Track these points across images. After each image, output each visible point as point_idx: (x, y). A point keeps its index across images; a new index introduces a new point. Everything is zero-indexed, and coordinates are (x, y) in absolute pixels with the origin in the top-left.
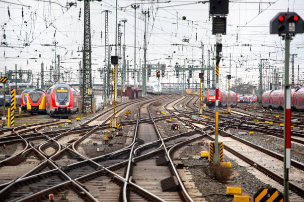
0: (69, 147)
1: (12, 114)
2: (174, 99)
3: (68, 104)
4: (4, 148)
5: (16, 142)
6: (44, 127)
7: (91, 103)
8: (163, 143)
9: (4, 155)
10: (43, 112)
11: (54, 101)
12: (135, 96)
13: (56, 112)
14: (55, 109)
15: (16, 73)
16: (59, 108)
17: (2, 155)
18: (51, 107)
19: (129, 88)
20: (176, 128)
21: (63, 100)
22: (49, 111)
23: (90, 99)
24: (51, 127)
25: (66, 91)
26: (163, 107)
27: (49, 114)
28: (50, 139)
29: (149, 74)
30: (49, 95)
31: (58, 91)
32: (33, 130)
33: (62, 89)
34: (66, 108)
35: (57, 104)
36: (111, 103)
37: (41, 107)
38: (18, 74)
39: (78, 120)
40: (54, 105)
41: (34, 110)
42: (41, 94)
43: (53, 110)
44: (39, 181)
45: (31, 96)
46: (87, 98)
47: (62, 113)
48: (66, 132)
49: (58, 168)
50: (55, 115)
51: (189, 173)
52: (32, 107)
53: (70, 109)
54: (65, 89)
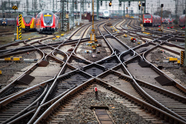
0: (72, 54)
1: (20, 32)
2: (119, 21)
3: (52, 25)
4: (28, 54)
5: (33, 50)
6: (42, 40)
7: (68, 24)
8: (134, 52)
9: (34, 59)
10: (34, 30)
11: (42, 23)
12: (92, 19)
13: (44, 30)
14: (44, 28)
15: (9, 3)
16: (46, 27)
17: (32, 59)
18: (41, 26)
19: (88, 14)
20: (134, 41)
21: (49, 22)
22: (38, 30)
23: (67, 21)
24: (47, 40)
25: (51, 16)
26: (114, 26)
27: (38, 32)
28: (55, 48)
29: (101, 4)
30: (39, 19)
31: (45, 16)
32: (37, 42)
33: (48, 14)
34: (51, 27)
35: (45, 24)
36: (79, 24)
37: (32, 27)
38: (10, 4)
39: (62, 36)
40: (43, 25)
41: (27, 28)
42: (31, 18)
43: (42, 28)
44: (70, 78)
45: (25, 19)
46: (65, 21)
47: (48, 31)
48: (62, 44)
49: (78, 69)
50: (44, 32)
51: (169, 72)
52: (26, 26)
53: (53, 28)
54: (50, 14)
